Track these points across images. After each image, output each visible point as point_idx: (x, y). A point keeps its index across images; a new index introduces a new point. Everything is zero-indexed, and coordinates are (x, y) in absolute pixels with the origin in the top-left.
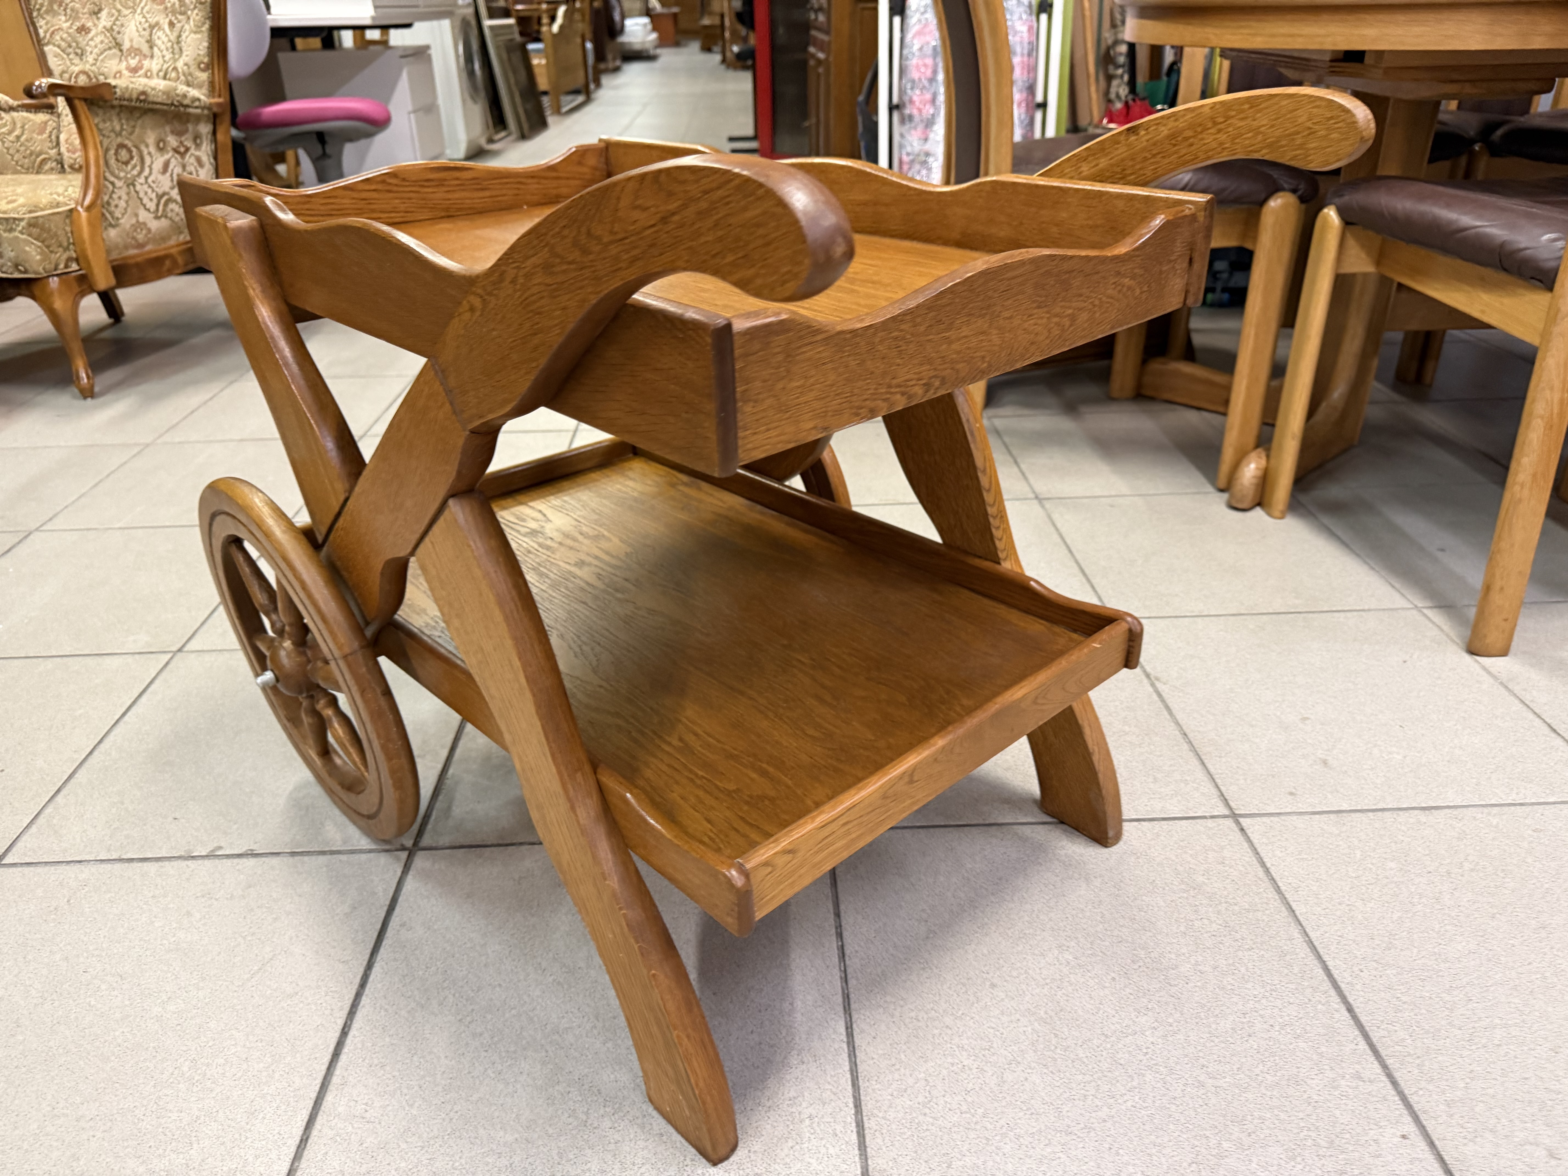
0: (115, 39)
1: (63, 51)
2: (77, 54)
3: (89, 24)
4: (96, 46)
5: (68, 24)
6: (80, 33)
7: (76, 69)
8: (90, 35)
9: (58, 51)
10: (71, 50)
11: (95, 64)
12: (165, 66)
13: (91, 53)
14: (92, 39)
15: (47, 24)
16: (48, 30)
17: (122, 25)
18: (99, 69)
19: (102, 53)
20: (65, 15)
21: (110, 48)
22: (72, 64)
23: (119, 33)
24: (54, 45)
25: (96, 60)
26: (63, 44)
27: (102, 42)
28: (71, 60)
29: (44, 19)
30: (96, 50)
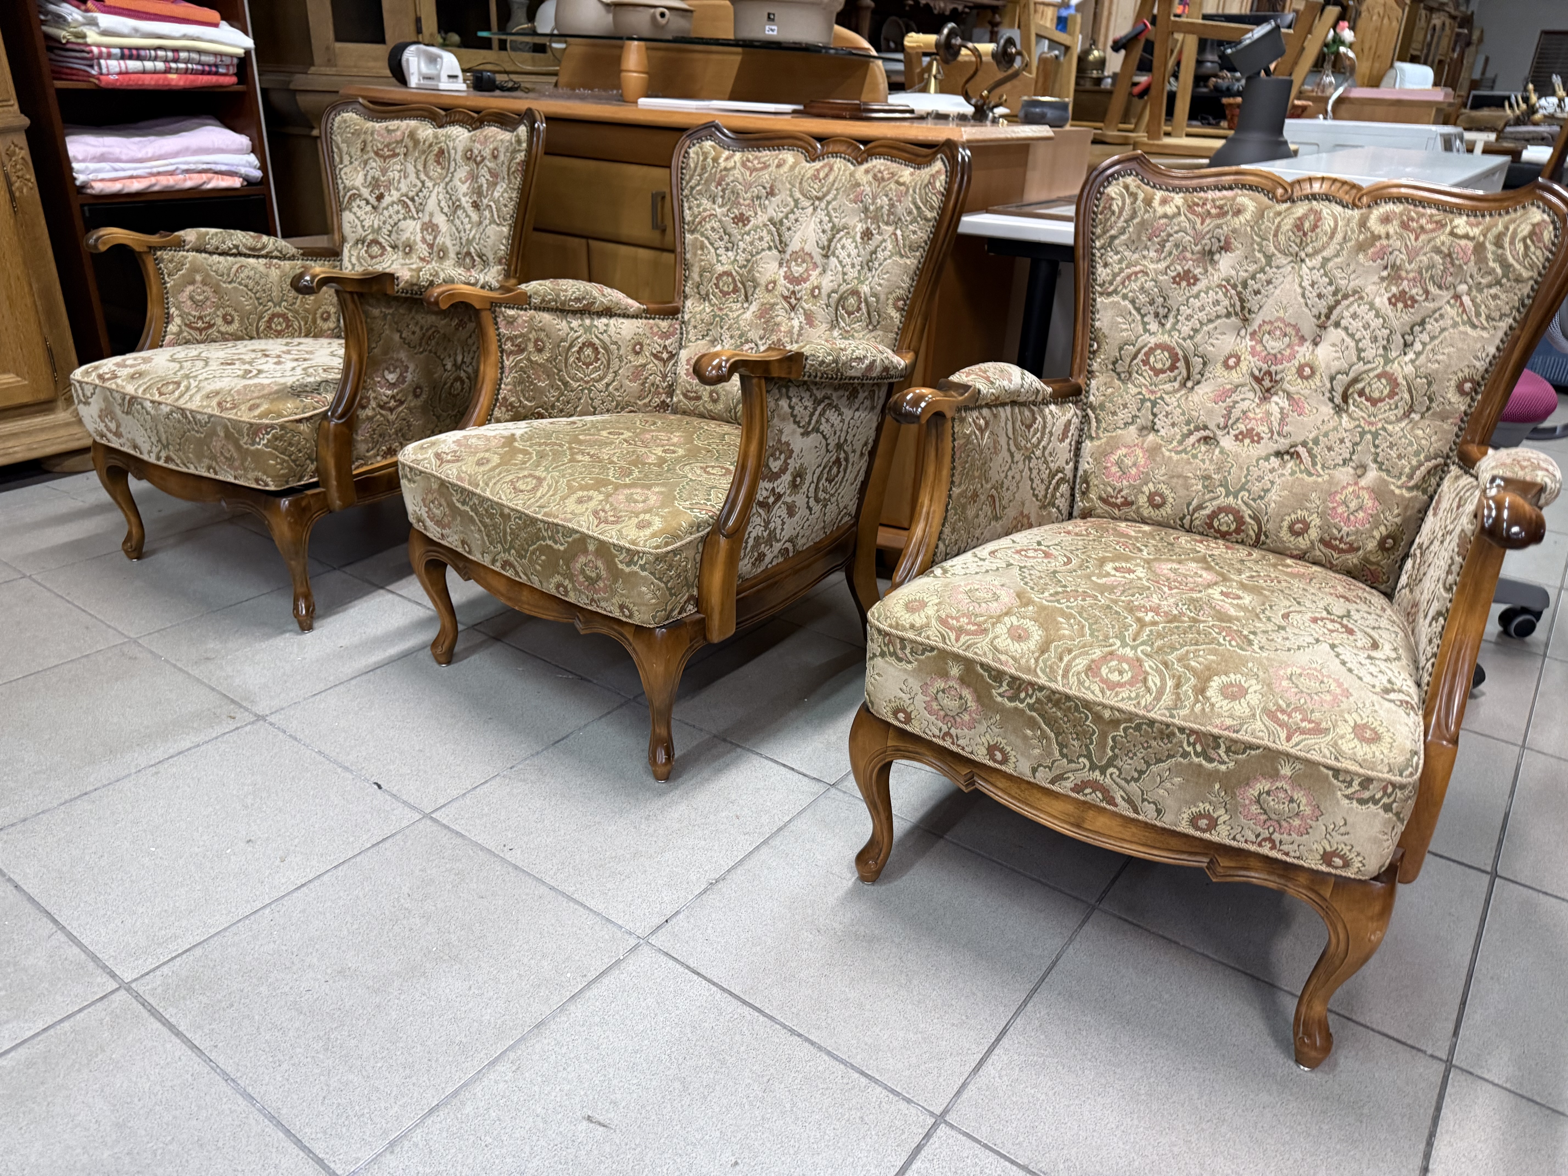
0: (1242, 301)
1: (1138, 310)
2: (1157, 315)
3: (1198, 271)
4: (1202, 309)
5: (1162, 266)
6: (1179, 284)
7: (1153, 341)
8: (1196, 289)
9: (1130, 306)
10: (1151, 309)
11: (1191, 338)
12: (1360, 367)
13: (1189, 318)
14: (1197, 296)
15: (1120, 262)
16: (1121, 270)
17: (1269, 282)
18: (1196, 346)
19: (1210, 321)
20: (1160, 251)
21: (1228, 315)
22: (1146, 330)
23: (1257, 292)
24: (1125, 297)
25: (1196, 331)
26: (1143, 298)
27: (1217, 303)
28: (1144, 324)
29: (1117, 253)
30: (1202, 315)
